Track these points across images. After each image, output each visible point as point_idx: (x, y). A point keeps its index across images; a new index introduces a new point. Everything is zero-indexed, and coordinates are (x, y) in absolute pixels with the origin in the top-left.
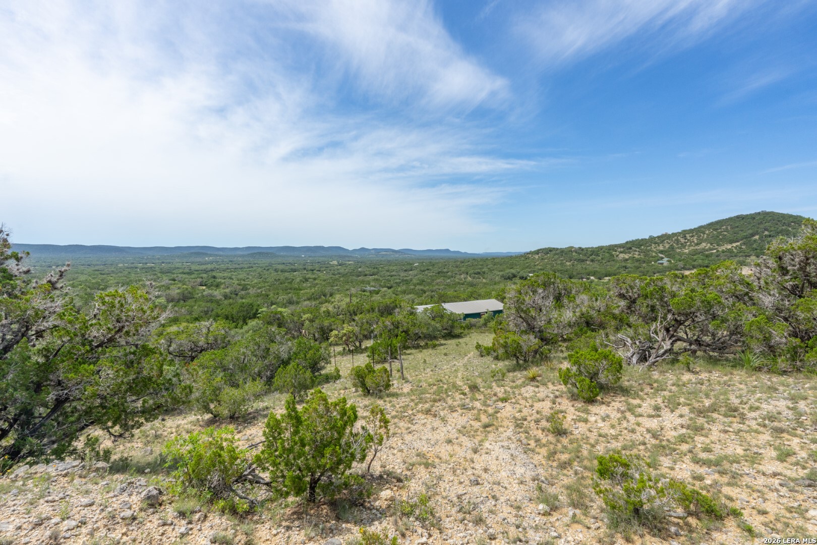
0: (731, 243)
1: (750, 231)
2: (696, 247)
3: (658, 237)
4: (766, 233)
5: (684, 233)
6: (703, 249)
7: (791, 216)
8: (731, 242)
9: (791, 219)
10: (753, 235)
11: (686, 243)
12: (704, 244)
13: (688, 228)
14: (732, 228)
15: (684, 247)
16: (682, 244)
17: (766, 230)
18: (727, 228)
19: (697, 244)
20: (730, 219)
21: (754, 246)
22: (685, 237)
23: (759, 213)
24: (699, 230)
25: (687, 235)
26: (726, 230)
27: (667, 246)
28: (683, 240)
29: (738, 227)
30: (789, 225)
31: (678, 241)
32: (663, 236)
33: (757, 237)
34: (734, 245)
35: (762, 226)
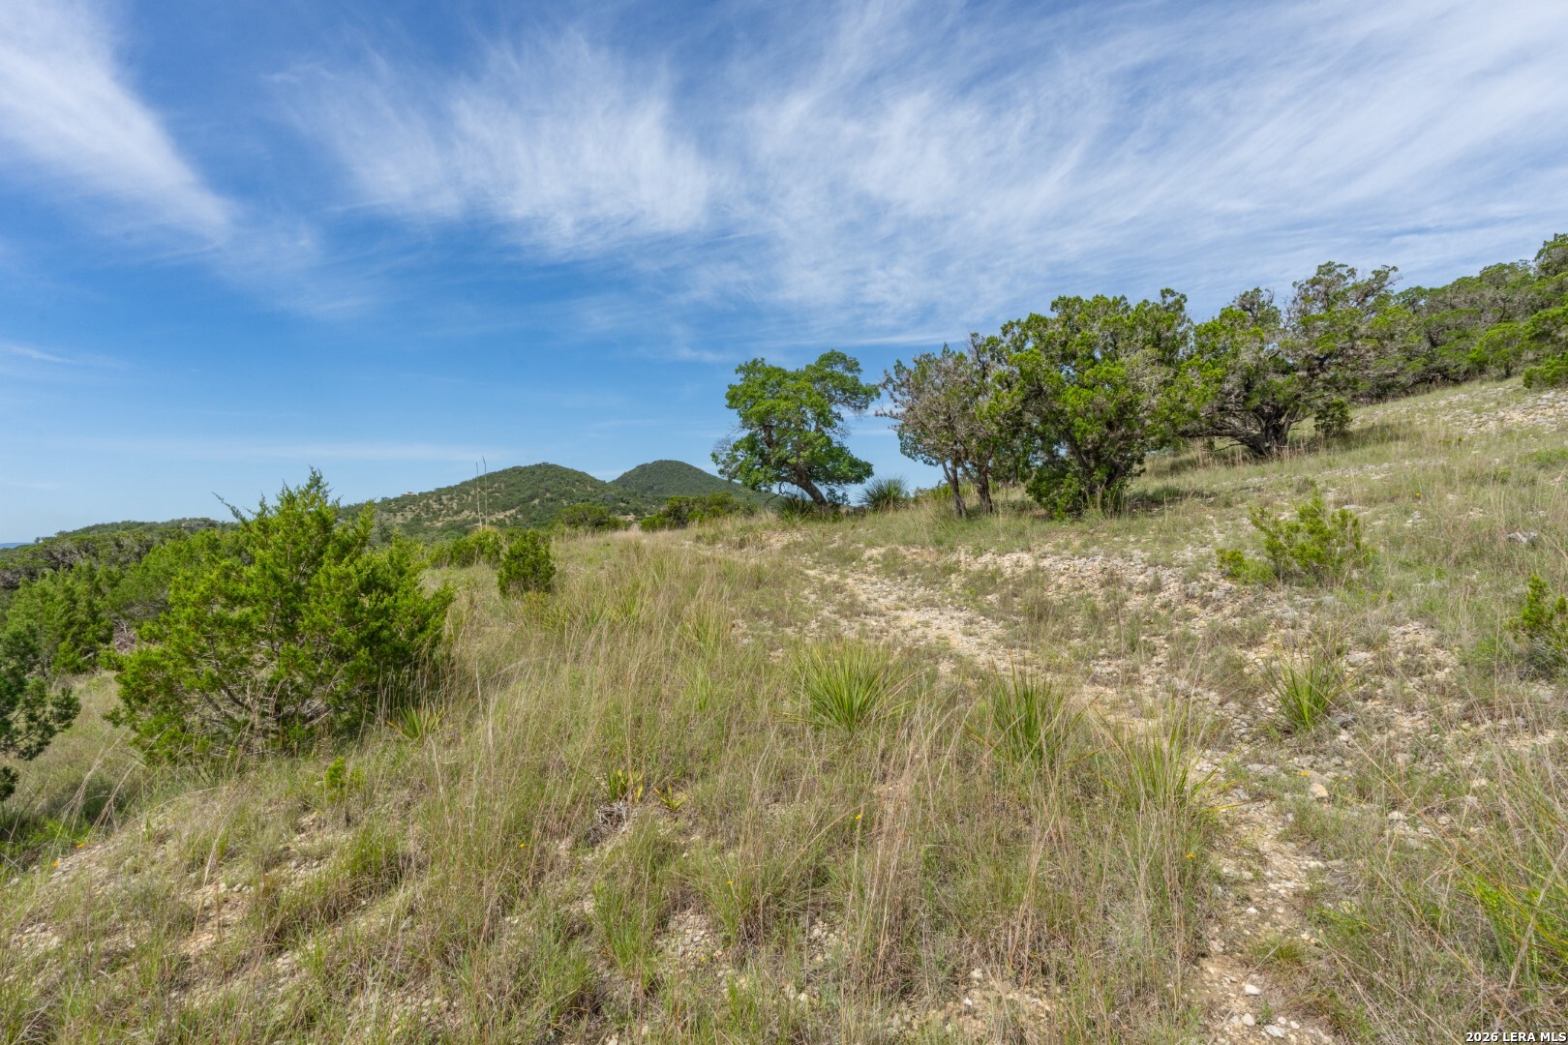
0: (504, 511)
1: (529, 492)
2: (455, 518)
3: (396, 500)
4: (548, 495)
5: (438, 494)
6: (464, 520)
7: (575, 473)
8: (505, 508)
9: (576, 477)
10: (532, 498)
11: (440, 510)
12: (466, 512)
13: (444, 485)
14: (507, 487)
15: (437, 518)
16: (434, 513)
17: (547, 490)
18: (500, 487)
19: (457, 513)
20: (505, 472)
21: (533, 515)
22: (439, 501)
23: (540, 465)
24: (463, 489)
25: (444, 497)
26: (499, 490)
27: (410, 516)
28: (436, 506)
29: (513, 485)
30: (573, 485)
31: (427, 507)
32: (404, 497)
33: (537, 501)
34: (508, 513)
35: (543, 485)
